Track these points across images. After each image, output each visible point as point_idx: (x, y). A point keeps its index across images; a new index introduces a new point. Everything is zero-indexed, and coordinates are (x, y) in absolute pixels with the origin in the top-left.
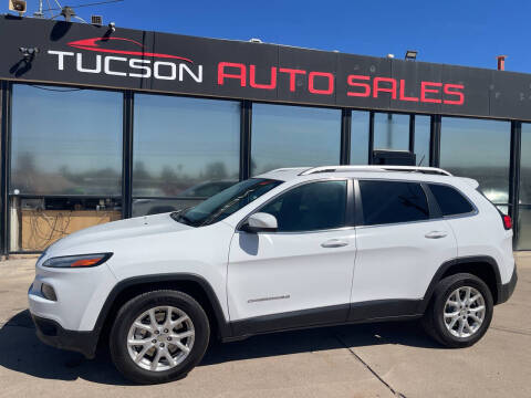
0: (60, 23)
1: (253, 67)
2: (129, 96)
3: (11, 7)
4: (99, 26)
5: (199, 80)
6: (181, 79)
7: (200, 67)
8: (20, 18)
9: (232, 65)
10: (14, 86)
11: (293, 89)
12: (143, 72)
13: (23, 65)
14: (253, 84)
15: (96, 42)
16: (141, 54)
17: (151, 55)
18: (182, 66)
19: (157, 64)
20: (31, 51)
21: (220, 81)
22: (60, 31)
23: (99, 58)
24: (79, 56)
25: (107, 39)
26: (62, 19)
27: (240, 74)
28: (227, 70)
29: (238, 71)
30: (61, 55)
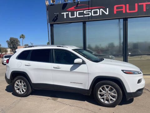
0: (64, 4)
1: (128, 5)
2: (84, 23)
3: (51, 2)
4: (75, 2)
5: (107, 13)
6: (101, 14)
7: (108, 9)
8: (54, 5)
9: (119, 6)
10: (54, 25)
11: (145, 10)
12: (89, 14)
13: (55, 18)
14: (128, 11)
15: (74, 8)
16: (88, 8)
17: (91, 8)
18: (101, 10)
19: (93, 11)
20: (57, 14)
21: (115, 12)
22: (64, 7)
23: (75, 12)
24: (70, 13)
25: (77, 6)
26: (65, 2)
27: (123, 8)
28: (117, 8)
29: (122, 8)
30: (65, 13)
